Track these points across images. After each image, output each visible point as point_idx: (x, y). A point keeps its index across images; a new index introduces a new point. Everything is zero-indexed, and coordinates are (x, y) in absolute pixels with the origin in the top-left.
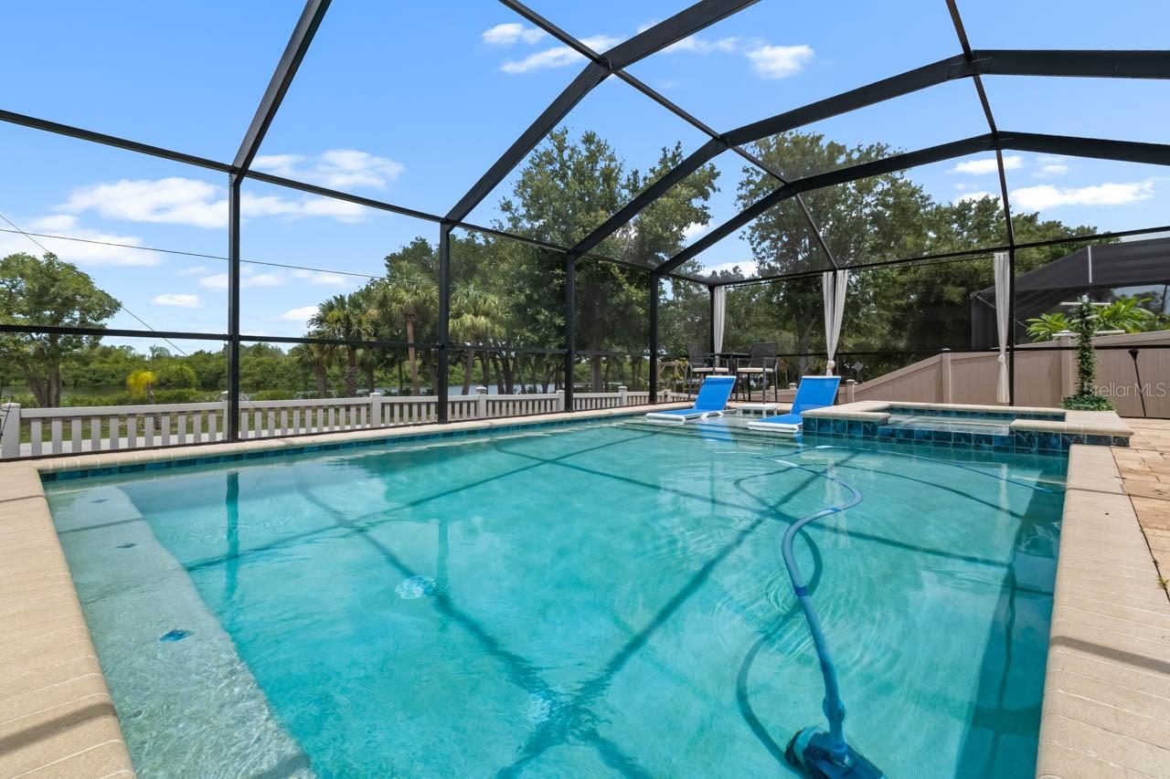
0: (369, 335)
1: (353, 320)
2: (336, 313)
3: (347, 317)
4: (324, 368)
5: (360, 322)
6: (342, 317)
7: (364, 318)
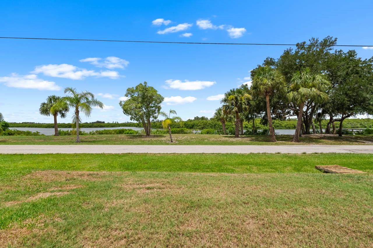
0: (245, 104)
1: (239, 99)
2: (231, 97)
3: (236, 98)
4: (224, 121)
5: (241, 100)
6: (234, 98)
7: (243, 98)
